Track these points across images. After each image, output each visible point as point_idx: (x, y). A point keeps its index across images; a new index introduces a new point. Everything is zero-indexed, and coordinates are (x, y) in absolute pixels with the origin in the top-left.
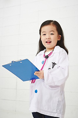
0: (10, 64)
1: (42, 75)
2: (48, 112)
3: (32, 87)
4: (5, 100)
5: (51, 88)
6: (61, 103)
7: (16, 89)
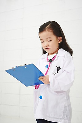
0: (14, 69)
1: (47, 80)
2: (54, 118)
3: (36, 93)
4: (8, 105)
5: (57, 94)
6: (67, 109)
7: (20, 94)
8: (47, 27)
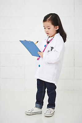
8: (48, 19)
